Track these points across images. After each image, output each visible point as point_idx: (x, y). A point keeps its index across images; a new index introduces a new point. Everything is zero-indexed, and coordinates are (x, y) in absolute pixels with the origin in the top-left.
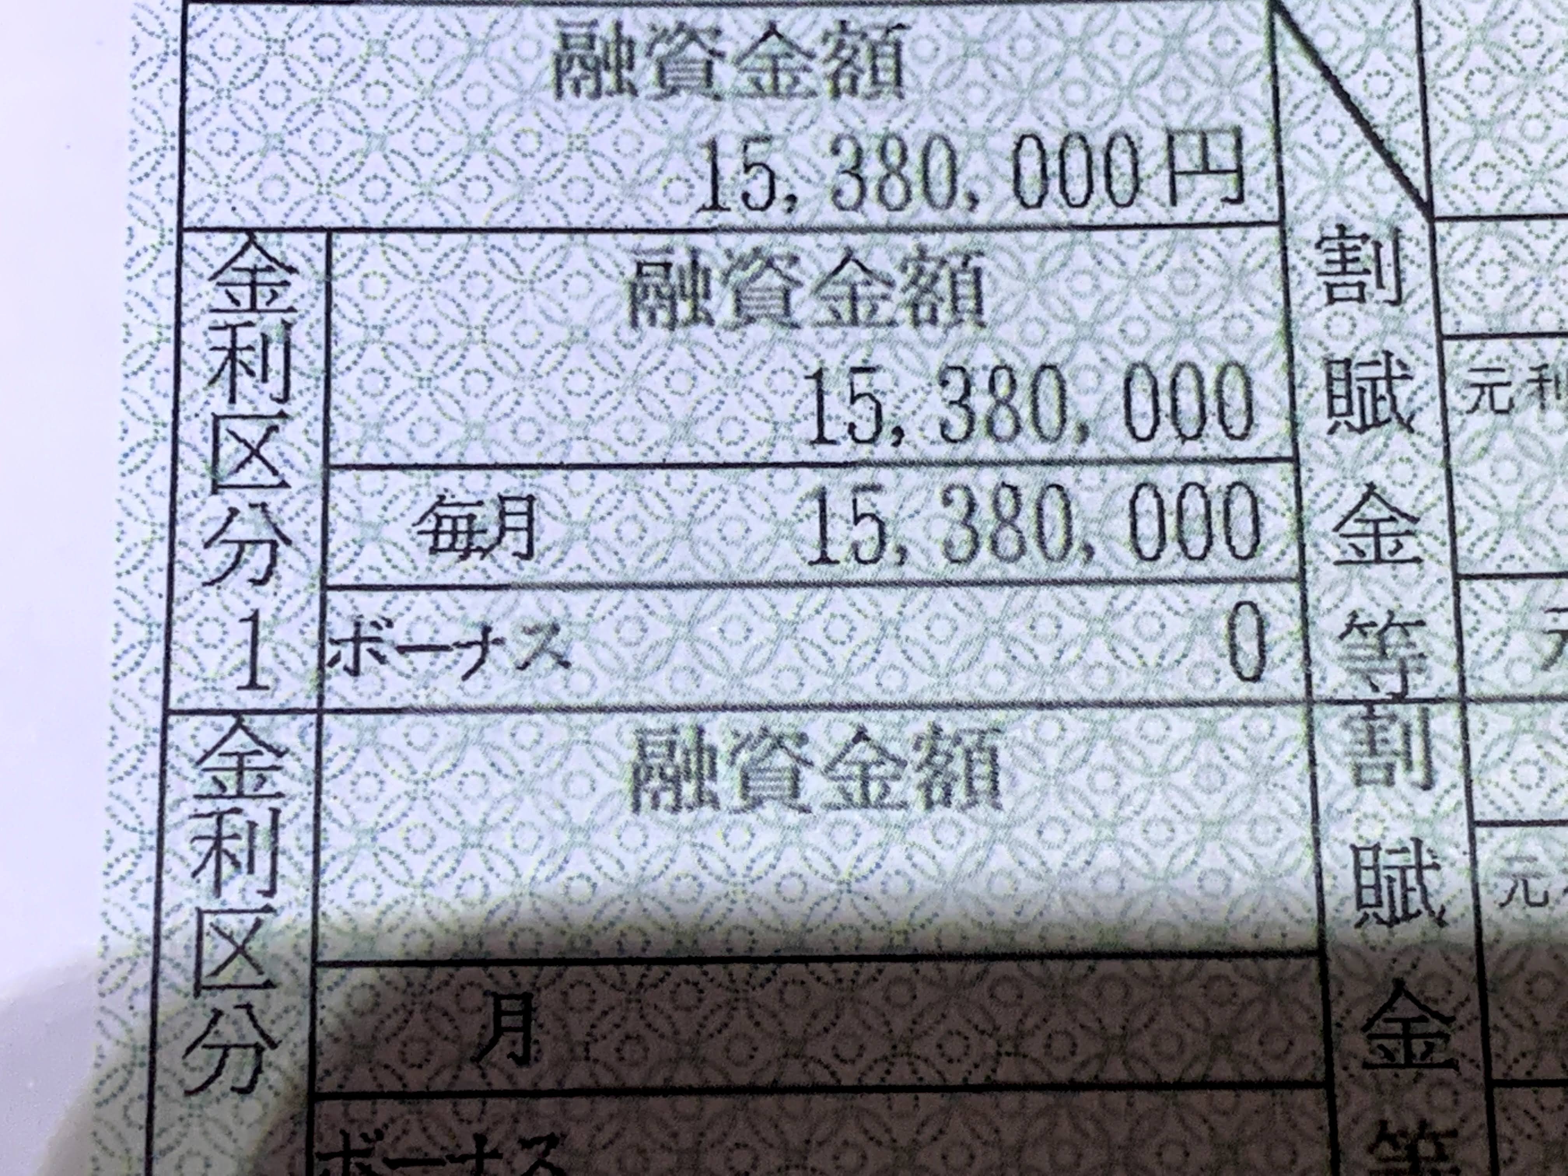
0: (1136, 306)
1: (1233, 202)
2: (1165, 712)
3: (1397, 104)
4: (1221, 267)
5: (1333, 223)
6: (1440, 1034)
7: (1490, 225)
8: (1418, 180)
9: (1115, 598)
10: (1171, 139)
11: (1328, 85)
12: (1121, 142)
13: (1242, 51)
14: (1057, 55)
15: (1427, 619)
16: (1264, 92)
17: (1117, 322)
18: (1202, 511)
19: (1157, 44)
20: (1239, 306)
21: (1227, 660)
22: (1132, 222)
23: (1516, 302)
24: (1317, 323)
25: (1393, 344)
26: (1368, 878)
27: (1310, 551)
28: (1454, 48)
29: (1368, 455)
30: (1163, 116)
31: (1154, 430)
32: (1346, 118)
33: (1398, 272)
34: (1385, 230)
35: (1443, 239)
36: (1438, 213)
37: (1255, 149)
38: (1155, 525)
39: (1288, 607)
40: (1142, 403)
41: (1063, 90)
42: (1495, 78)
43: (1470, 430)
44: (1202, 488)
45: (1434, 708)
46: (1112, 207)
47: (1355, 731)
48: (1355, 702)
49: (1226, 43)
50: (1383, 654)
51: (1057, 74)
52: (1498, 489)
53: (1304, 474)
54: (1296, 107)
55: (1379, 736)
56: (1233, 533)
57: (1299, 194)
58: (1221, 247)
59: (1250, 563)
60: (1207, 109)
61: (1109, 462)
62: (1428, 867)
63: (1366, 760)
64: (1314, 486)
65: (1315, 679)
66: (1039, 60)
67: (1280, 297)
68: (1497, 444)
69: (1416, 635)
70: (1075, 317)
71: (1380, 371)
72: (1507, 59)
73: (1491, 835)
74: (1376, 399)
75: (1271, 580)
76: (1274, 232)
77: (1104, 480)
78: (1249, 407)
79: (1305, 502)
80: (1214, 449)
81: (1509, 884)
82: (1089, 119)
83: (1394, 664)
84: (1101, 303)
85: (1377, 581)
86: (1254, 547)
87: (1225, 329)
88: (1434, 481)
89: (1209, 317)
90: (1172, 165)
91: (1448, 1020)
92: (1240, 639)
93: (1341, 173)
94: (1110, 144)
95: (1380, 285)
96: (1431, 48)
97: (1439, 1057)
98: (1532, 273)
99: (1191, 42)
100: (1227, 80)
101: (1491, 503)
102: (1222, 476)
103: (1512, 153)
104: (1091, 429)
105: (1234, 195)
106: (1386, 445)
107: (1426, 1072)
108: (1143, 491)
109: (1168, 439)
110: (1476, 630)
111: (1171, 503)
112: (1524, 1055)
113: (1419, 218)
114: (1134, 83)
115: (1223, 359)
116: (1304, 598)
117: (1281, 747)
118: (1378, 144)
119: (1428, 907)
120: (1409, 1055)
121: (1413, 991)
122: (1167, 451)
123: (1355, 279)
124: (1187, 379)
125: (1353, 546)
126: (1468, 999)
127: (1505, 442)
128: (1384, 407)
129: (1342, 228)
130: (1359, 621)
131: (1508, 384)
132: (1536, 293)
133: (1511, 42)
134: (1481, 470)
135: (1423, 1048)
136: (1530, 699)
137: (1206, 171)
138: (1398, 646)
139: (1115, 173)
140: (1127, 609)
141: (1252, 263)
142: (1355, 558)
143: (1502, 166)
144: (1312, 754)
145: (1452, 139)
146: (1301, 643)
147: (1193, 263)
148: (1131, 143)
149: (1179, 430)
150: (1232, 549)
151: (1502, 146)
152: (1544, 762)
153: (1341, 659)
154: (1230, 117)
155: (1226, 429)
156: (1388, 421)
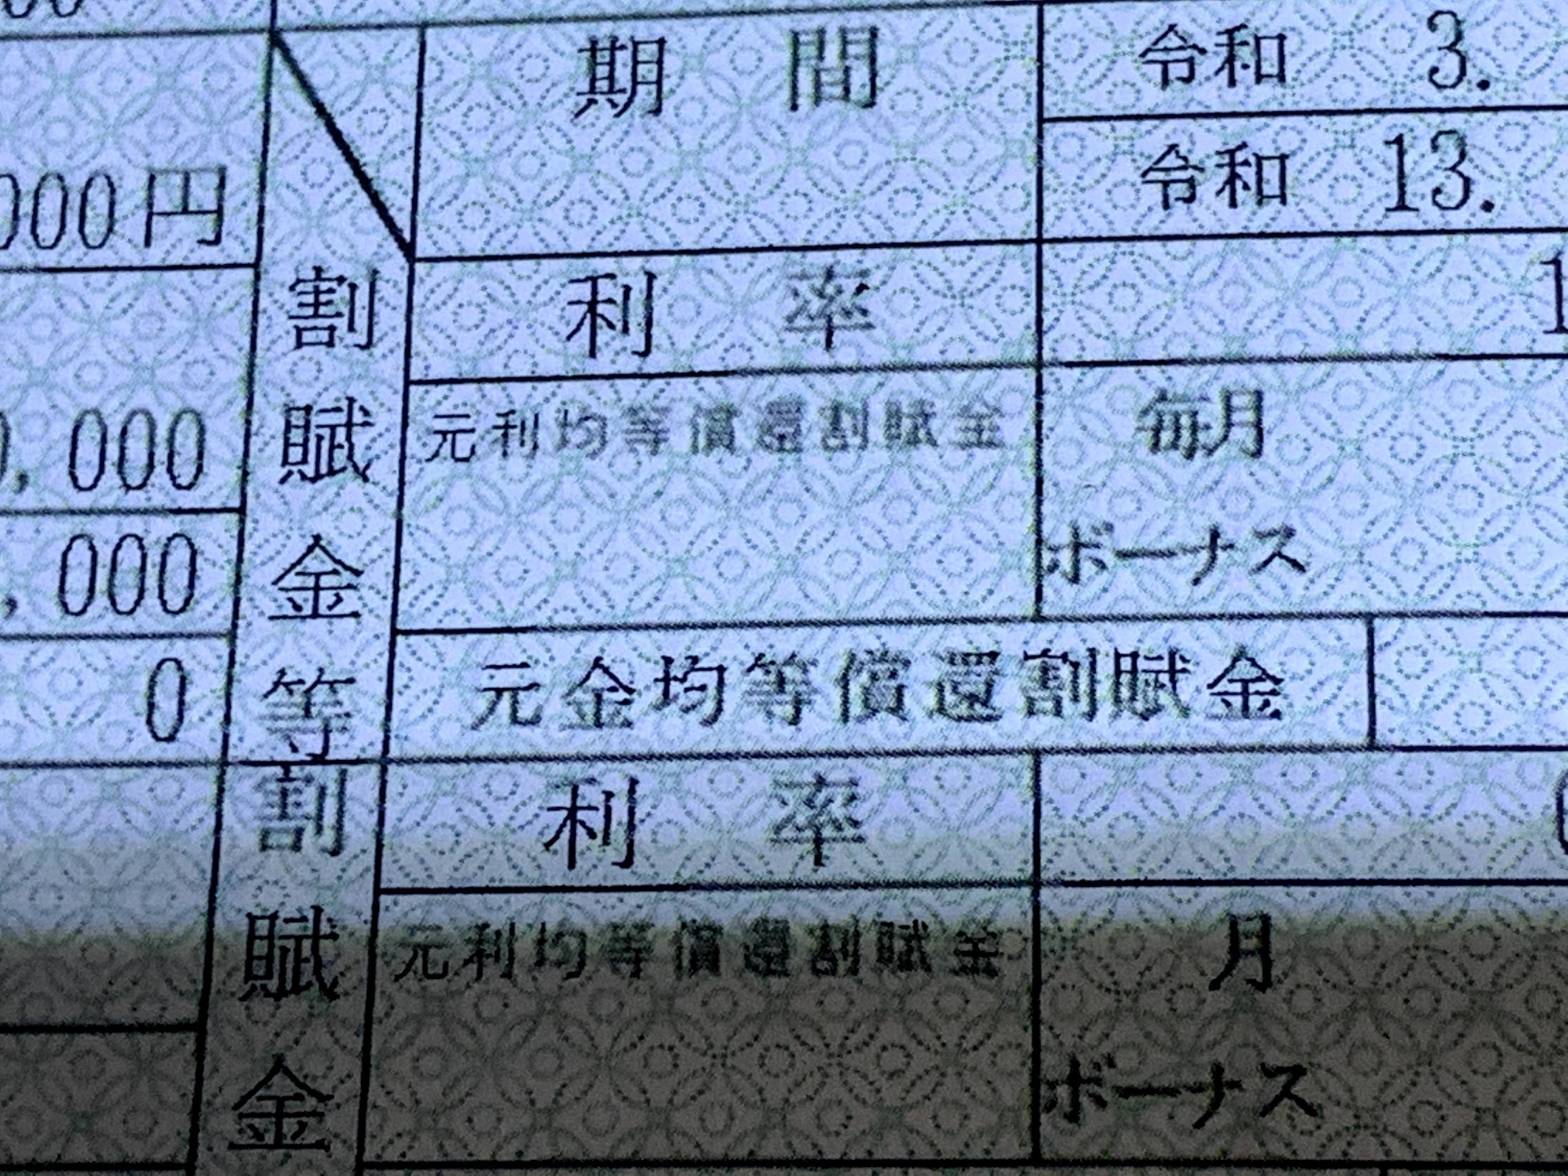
0: (96, 351)
1: (209, 243)
2: (69, 773)
3: (391, 142)
4: (190, 312)
5: (310, 265)
6: (314, 1113)
7: (472, 265)
8: (403, 221)
9: (33, 653)
10: (152, 179)
11: (321, 123)
12: (100, 182)
13: (237, 88)
14: (45, 93)
15: (358, 677)
16: (254, 130)
17: (72, 368)
18: (138, 563)
19: (151, 81)
20: (203, 350)
21: (143, 719)
22: (101, 264)
23: (490, 345)
24: (281, 369)
25: (357, 390)
26: (260, 948)
27: (244, 605)
28: (456, 84)
29: (317, 506)
30: (148, 155)
31: (97, 479)
32: (335, 154)
33: (371, 314)
34: (364, 271)
35: (422, 281)
36: (419, 254)
37: (239, 189)
38: (86, 578)
39: (214, 663)
40: (88, 451)
41: (46, 129)
42: (494, 114)
43: (427, 479)
44: (140, 539)
45: (352, 770)
46: (83, 249)
47: (267, 793)
48: (272, 763)
49: (220, 80)
50: (307, 714)
51: (41, 112)
52: (449, 540)
53: (249, 526)
54: (286, 145)
55: (292, 799)
56: (167, 587)
57: (278, 235)
58: (192, 291)
59: (180, 618)
60: (194, 149)
61: (46, 512)
62: (326, 937)
63: (276, 824)
64: (258, 538)
65: (233, 740)
66: (25, 97)
67: (246, 342)
68: (454, 492)
69: (343, 693)
70: (30, 363)
71: (342, 418)
72: (508, 94)
73: (396, 903)
74: (332, 447)
75: (201, 635)
76: (249, 274)
77: (38, 531)
78: (200, 455)
79: (246, 555)
80: (159, 499)
81: (408, 955)
82: (70, 157)
83: (317, 723)
84: (58, 349)
85: (312, 637)
86: (187, 602)
87: (184, 374)
88: (383, 532)
89: (171, 362)
90: (150, 206)
91: (323, 1098)
92: (158, 698)
93: (324, 214)
94: (89, 184)
95: (351, 328)
96: (431, 84)
97: (311, 1138)
98: (510, 315)
99: (186, 79)
100: (218, 117)
101: (440, 555)
102: (164, 527)
103: (502, 191)
104: (31, 479)
105: (211, 237)
106: (338, 494)
107: (293, 1152)
108: (78, 543)
109: (111, 488)
110: (406, 687)
111: (105, 557)
112: (399, 1135)
113: (399, 258)
114: (120, 122)
115: (178, 406)
116: (232, 654)
117: (188, 809)
118: (365, 182)
119: (320, 979)
120: (279, 1135)
121: (292, 1067)
122: (108, 502)
123: (327, 322)
124: (139, 426)
125: (290, 599)
126: (349, 1076)
127: (462, 491)
128: (340, 456)
129: (318, 270)
130: (286, 679)
131: (472, 431)
132: (511, 336)
133: (514, 76)
134: (434, 521)
135: (296, 1128)
136: (456, 760)
137: (185, 211)
138: (325, 704)
139: (89, 213)
140: (44, 665)
141: (222, 305)
142: (291, 612)
143: (492, 205)
144: (219, 816)
145: (442, 177)
146: (222, 702)
147: (161, 307)
148: (111, 184)
149: (124, 479)
150: (164, 603)
151: (494, 184)
152: (461, 827)
153: (262, 718)
154: (216, 156)
155: (173, 478)
156: (343, 469)
